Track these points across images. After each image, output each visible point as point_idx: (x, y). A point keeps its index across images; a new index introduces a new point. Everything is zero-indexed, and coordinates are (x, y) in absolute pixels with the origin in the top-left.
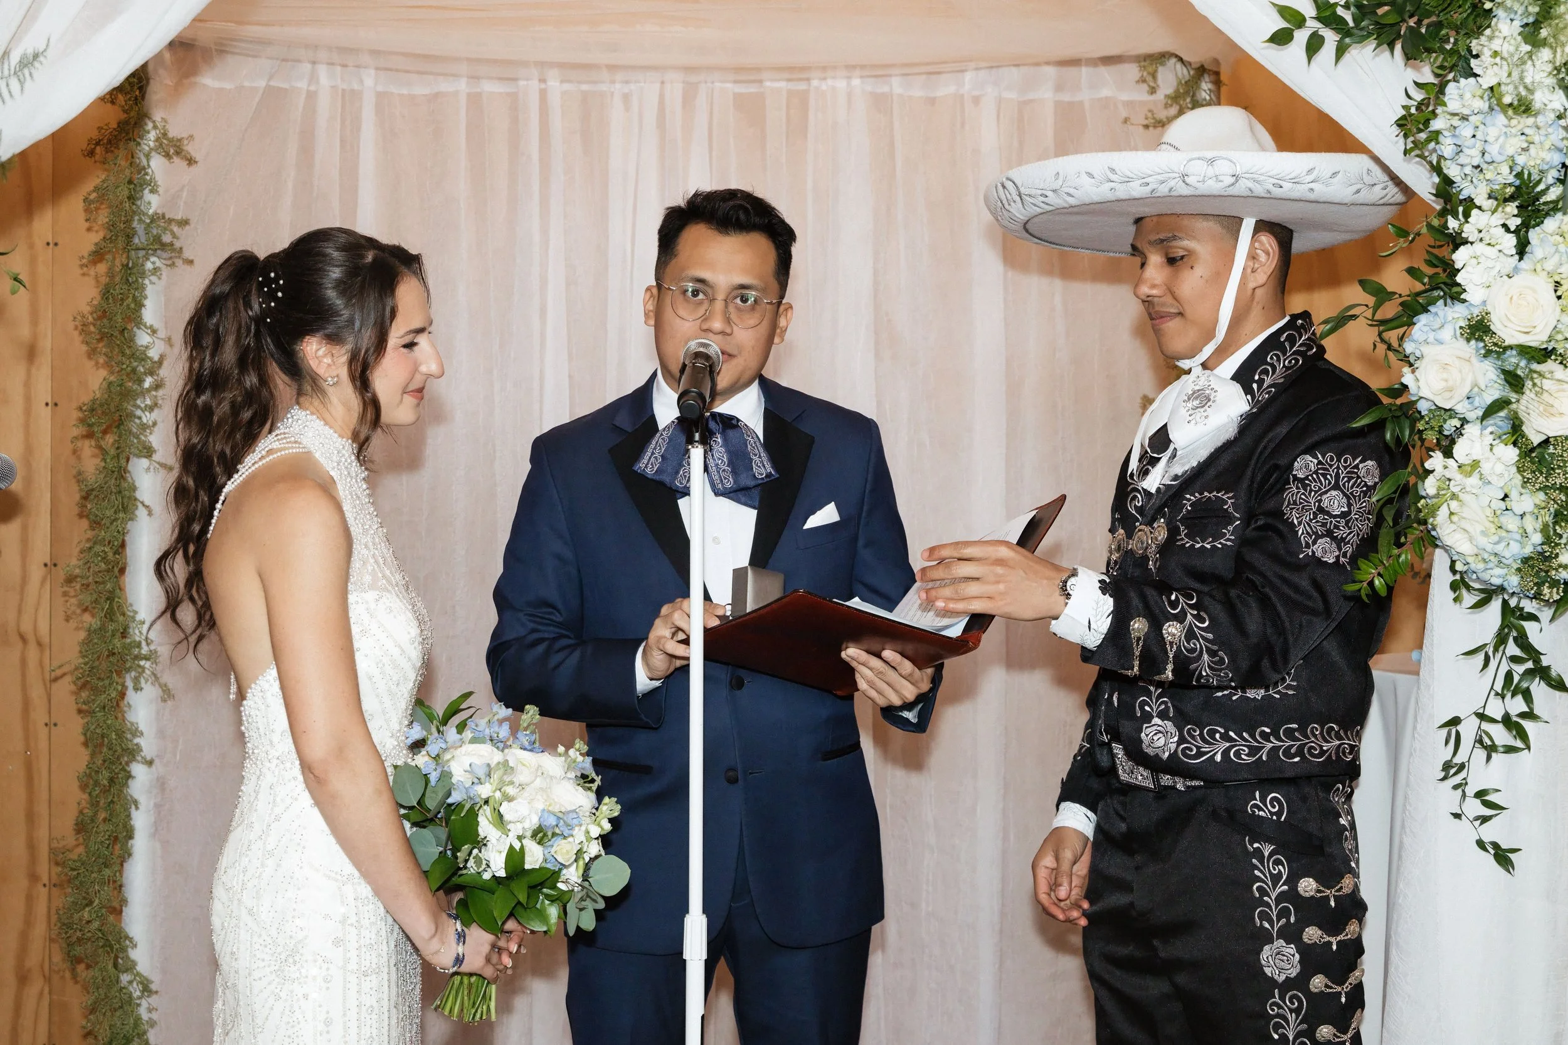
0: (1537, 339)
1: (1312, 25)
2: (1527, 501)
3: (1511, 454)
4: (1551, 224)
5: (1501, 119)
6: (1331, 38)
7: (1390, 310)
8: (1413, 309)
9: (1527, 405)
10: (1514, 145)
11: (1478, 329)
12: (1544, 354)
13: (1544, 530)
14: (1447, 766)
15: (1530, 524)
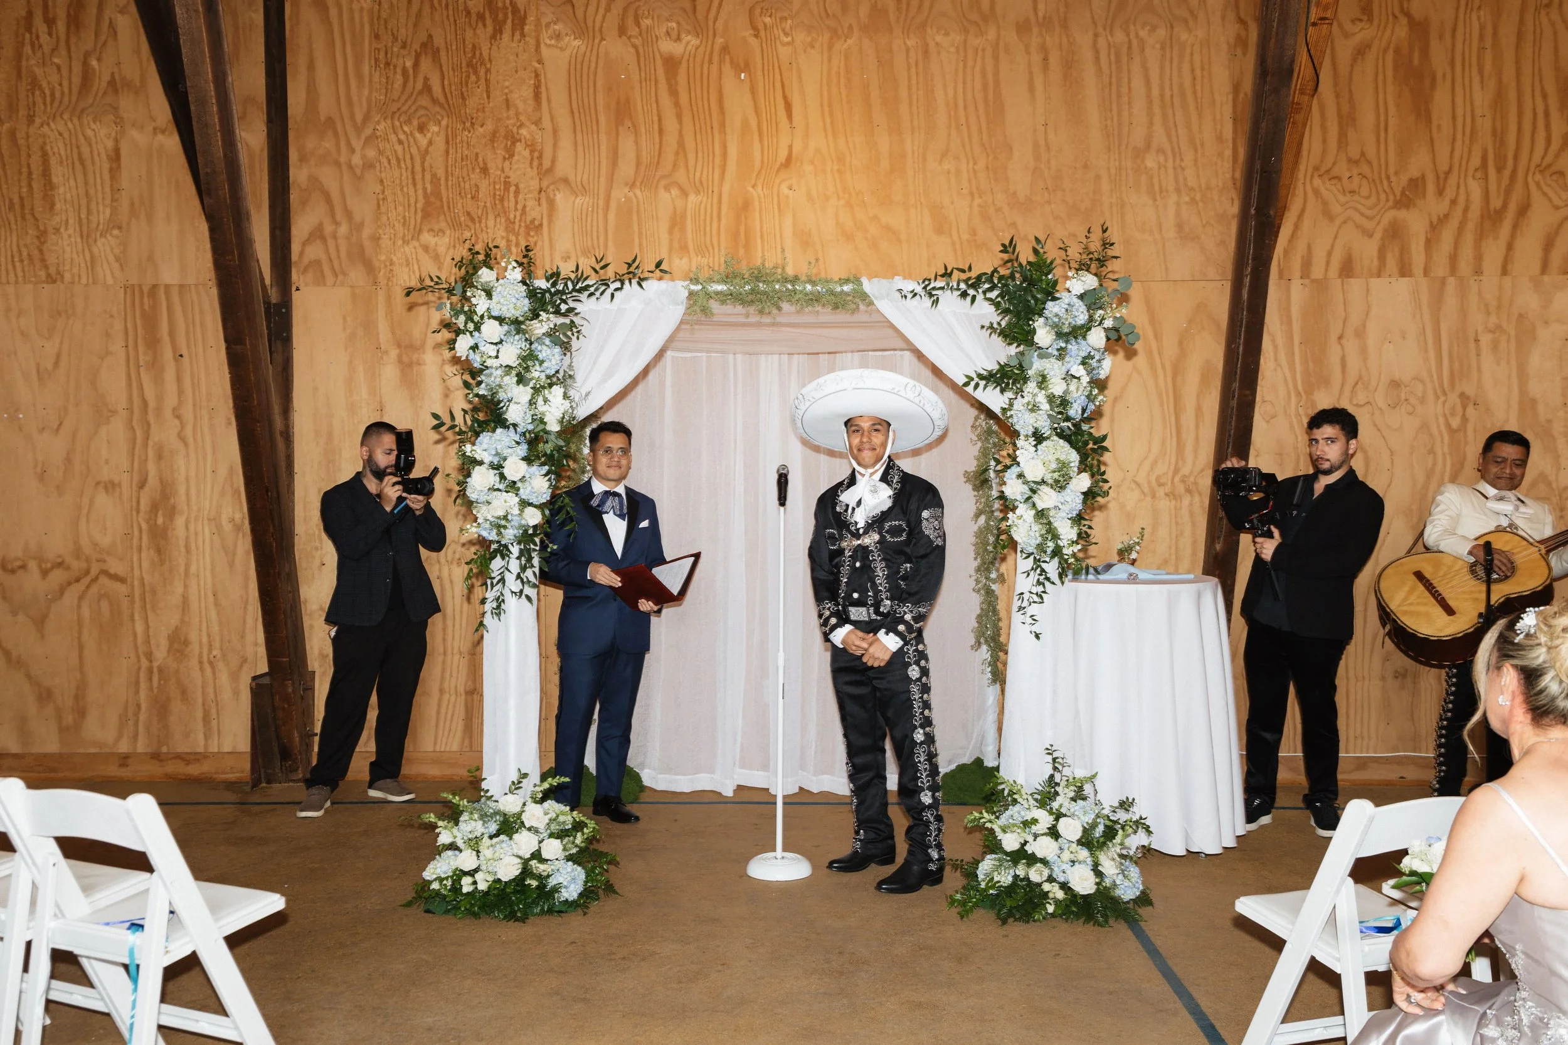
0: (1038, 479)
1: (976, 380)
2: (1036, 527)
3: (1033, 512)
4: (1045, 443)
5: (1028, 413)
6: (982, 383)
7: (999, 468)
8: (1007, 467)
9: (1036, 498)
10: (1032, 421)
11: (1021, 476)
12: (1043, 482)
13: (1042, 536)
14: (1020, 608)
15: (1037, 535)
